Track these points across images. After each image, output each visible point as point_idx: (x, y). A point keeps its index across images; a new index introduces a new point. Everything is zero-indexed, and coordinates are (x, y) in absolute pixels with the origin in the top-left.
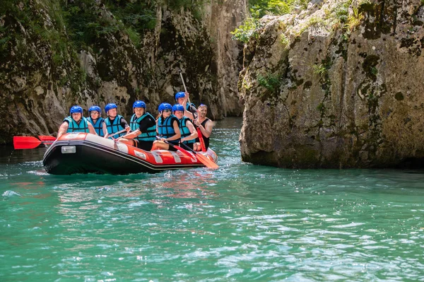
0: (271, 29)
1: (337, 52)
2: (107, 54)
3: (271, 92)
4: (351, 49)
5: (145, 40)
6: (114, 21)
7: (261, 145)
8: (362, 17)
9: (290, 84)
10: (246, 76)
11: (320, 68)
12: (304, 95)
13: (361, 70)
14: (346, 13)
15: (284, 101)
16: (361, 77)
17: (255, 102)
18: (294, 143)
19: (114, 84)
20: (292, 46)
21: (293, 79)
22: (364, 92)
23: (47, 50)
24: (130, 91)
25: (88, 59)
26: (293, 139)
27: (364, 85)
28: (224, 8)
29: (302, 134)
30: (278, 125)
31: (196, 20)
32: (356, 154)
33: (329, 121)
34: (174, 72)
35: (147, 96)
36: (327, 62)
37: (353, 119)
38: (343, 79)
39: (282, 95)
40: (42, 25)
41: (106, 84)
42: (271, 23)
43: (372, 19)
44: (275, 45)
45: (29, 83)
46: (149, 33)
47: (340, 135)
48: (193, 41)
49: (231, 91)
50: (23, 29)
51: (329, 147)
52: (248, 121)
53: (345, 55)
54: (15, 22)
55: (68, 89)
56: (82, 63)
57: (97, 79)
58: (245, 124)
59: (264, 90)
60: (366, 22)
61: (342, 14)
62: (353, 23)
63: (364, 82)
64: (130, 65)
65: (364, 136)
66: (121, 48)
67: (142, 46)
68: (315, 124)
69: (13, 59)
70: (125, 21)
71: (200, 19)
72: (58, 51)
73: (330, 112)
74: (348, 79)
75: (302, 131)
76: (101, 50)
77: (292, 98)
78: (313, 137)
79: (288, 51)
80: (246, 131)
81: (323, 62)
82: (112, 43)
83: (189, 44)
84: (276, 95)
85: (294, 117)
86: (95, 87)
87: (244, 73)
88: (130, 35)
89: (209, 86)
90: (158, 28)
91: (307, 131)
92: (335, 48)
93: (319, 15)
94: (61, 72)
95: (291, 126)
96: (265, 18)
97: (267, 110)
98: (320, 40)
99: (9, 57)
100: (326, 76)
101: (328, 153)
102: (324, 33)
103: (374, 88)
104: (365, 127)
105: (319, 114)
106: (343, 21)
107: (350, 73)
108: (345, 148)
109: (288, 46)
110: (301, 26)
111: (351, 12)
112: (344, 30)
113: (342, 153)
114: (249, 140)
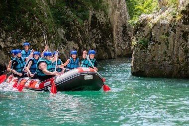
0: (145, 20)
1: (172, 30)
2: (69, 29)
3: (144, 46)
4: (177, 29)
5: (85, 24)
6: (73, 15)
7: (140, 68)
8: (182, 16)
9: (152, 43)
10: (134, 39)
11: (165, 37)
12: (158, 47)
13: (182, 37)
14: (176, 14)
15: (150, 50)
16: (182, 40)
17: (138, 51)
18: (154, 67)
19: (72, 42)
20: (153, 27)
21: (153, 41)
22: (183, 47)
23: (46, 28)
24: (79, 45)
25: (62, 31)
26: (153, 65)
27: (183, 44)
28: (117, 9)
29: (157, 64)
30: (147, 60)
31: (106, 15)
32: (179, 72)
33: (168, 58)
34: (96, 38)
35: (85, 48)
36: (168, 34)
37: (178, 58)
38: (174, 41)
39: (149, 48)
40: (44, 17)
41: (69, 42)
42: (144, 18)
43: (186, 17)
44: (146, 27)
45: (38, 42)
46: (86, 20)
47: (173, 64)
48: (105, 24)
49: (119, 46)
50: (36, 18)
51: (168, 69)
52: (135, 58)
53: (175, 31)
54: (33, 15)
55: (54, 44)
56: (59, 33)
57: (65, 40)
58: (133, 60)
59: (142, 45)
60: (184, 18)
61: (174, 14)
62: (178, 18)
63: (183, 43)
64: (79, 34)
65: (182, 65)
66: (75, 27)
67: (83, 26)
68: (162, 60)
69: (32, 31)
70: (77, 15)
71: (107, 15)
72: (50, 28)
73: (169, 55)
74: (176, 41)
75: (157, 62)
76: (67, 28)
77: (153, 49)
78: (161, 65)
79: (151, 29)
80: (134, 62)
81: (166, 34)
82: (72, 25)
83: (103, 25)
84: (147, 47)
85: (154, 57)
86: (65, 43)
87: (133, 38)
88: (79, 21)
89: (111, 44)
90: (90, 19)
91: (159, 63)
92: (171, 28)
93: (164, 14)
94: (51, 37)
95: (153, 60)
96: (142, 15)
97: (143, 54)
98: (165, 25)
99: (31, 30)
100: (167, 40)
101: (168, 72)
102: (166, 22)
103: (187, 45)
104: (183, 61)
105: (164, 55)
106: (174, 17)
107: (177, 39)
108: (175, 70)
109: (151, 27)
110: (156, 19)
111: (178, 13)
112: (175, 21)
113: (174, 71)
114: (135, 66)
